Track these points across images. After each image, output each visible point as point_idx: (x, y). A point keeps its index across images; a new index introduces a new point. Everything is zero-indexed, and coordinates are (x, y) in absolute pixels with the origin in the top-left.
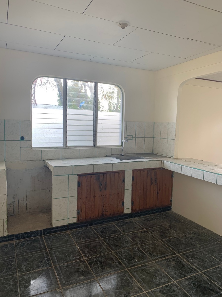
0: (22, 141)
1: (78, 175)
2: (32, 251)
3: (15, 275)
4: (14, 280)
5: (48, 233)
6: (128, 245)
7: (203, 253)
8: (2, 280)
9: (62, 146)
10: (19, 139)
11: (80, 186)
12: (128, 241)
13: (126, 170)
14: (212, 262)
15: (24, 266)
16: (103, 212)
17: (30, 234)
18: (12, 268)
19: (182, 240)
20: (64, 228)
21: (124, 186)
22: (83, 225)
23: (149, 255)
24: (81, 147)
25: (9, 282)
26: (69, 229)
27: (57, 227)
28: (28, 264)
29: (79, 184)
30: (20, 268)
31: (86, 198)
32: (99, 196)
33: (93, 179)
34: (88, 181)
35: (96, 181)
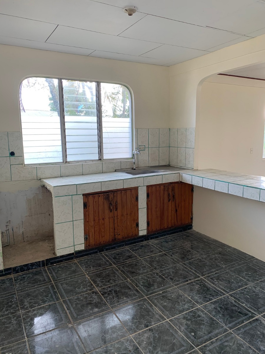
0: (12, 158)
1: (83, 195)
2: (34, 285)
3: (18, 313)
4: (17, 318)
5: (52, 263)
6: (145, 271)
7: (229, 274)
8: (2, 319)
9: (62, 161)
10: (8, 155)
11: (86, 207)
12: (145, 267)
13: (140, 186)
14: (240, 283)
15: (27, 302)
16: (115, 235)
17: (30, 266)
18: (13, 306)
19: (206, 261)
20: (70, 257)
21: (137, 205)
22: (92, 251)
23: (169, 280)
24: (85, 162)
25: (11, 321)
26: (76, 257)
27: (62, 257)
28: (31, 299)
29: (85, 205)
30: (22, 305)
31: (94, 220)
32: (109, 218)
33: (101, 199)
34: (96, 202)
35: (105, 201)
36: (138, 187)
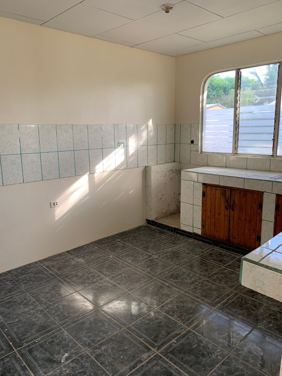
0: (192, 145)
5: (178, 233)
10: (190, 142)
11: (205, 196)
13: (266, 192)
16: (229, 236)
17: (164, 226)
20: (189, 235)
22: (207, 241)
26: (195, 239)
27: (184, 231)
29: (204, 194)
31: (211, 212)
32: (225, 215)
33: (218, 193)
34: (213, 194)
35: (221, 196)
36: (263, 192)
